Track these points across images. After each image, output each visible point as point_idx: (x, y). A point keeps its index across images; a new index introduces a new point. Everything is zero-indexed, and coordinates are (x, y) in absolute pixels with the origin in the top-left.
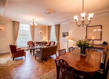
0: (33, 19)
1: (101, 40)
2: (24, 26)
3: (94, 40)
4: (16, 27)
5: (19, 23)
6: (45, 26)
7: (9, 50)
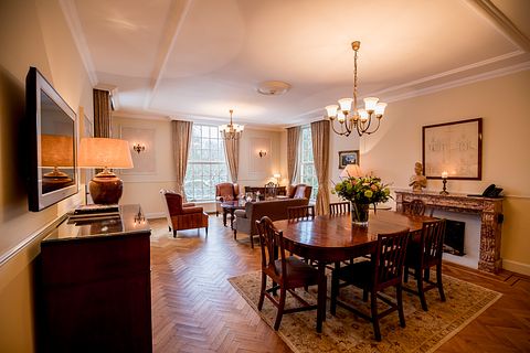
0: (231, 112)
1: (479, 178)
2: (205, 134)
3: (449, 178)
4: (182, 137)
5: (188, 124)
6: (278, 127)
7: (164, 212)
